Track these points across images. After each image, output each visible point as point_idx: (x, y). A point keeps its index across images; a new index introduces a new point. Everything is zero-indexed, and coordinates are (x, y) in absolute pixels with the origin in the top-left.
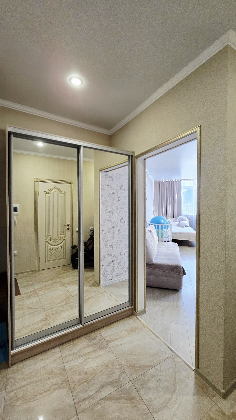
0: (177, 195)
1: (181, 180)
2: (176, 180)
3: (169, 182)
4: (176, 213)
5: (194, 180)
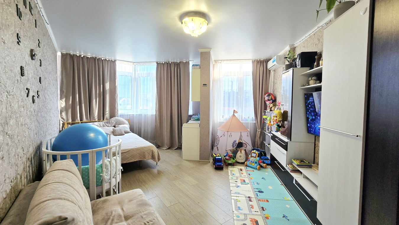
0: (108, 83)
1: (115, 61)
2: (107, 59)
3: (94, 59)
4: (107, 112)
5: (135, 64)
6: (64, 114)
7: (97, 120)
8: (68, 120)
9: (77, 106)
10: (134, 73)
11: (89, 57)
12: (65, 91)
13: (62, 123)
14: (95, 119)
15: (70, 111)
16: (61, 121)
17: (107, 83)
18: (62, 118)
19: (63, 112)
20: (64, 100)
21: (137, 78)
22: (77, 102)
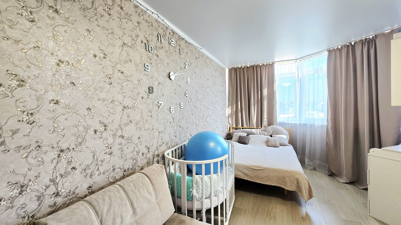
1: (273, 63)
2: (265, 64)
3: (253, 67)
4: (265, 120)
5: (298, 61)
6: (230, 119)
7: (255, 127)
8: (233, 125)
9: (239, 113)
10: (297, 71)
11: (248, 66)
12: (231, 101)
13: (229, 127)
14: (254, 126)
15: (234, 117)
16: (228, 126)
17: (265, 89)
18: (229, 123)
19: (229, 118)
20: (230, 107)
21: (300, 78)
22: (239, 109)
